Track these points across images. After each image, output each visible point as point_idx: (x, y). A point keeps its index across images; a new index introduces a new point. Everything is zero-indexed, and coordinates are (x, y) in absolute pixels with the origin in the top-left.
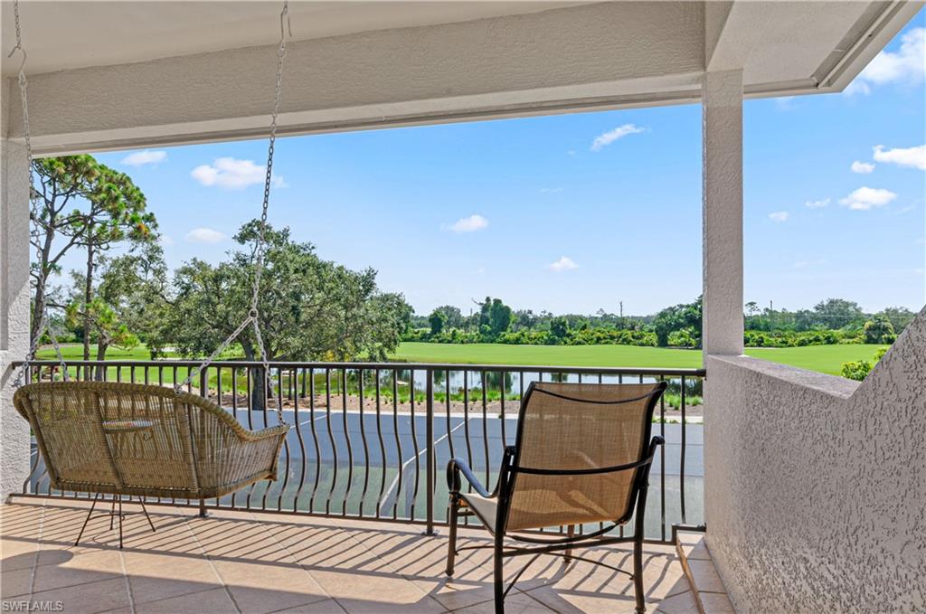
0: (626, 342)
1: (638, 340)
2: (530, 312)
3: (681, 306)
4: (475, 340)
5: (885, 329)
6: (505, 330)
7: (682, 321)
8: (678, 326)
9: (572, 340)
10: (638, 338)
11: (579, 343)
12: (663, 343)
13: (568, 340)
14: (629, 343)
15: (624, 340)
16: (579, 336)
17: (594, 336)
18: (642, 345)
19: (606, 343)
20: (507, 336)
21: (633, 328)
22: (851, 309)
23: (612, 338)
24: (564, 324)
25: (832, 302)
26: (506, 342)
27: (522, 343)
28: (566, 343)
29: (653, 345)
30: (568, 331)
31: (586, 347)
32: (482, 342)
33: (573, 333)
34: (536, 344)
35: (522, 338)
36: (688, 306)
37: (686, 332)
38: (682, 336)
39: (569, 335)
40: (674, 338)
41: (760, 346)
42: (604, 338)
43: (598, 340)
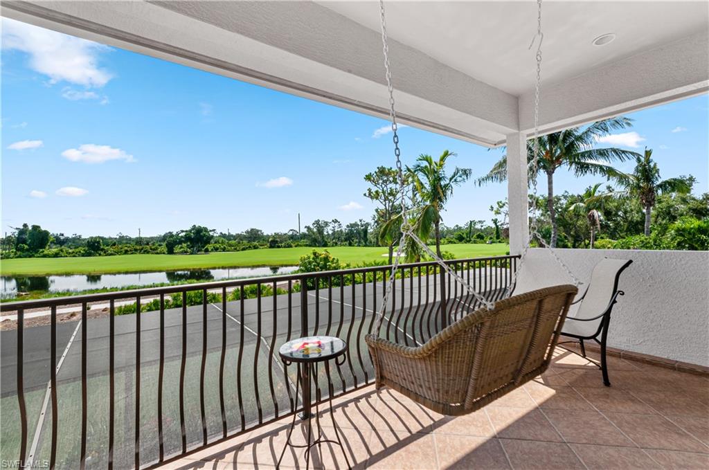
0: (147, 252)
1: (154, 251)
2: (62, 235)
3: (182, 231)
4: (11, 256)
5: (277, 242)
6: (45, 248)
7: (183, 239)
8: (180, 242)
9: (105, 252)
10: (154, 250)
11: (111, 254)
12: (171, 252)
13: (102, 253)
14: (148, 253)
15: (145, 251)
16: (111, 250)
17: (123, 250)
18: (157, 253)
19: (132, 254)
20: (46, 252)
21: (148, 244)
22: (259, 233)
23: (136, 250)
24: (98, 242)
25: (252, 230)
26: (45, 256)
27: (62, 257)
28: (100, 255)
29: (164, 253)
30: (102, 247)
31: (117, 256)
32: (20, 257)
33: (106, 248)
34: (74, 256)
35: (61, 253)
36: (186, 231)
37: (184, 245)
38: (181, 248)
39: (102, 250)
40: (177, 249)
41: (224, 251)
42: (131, 251)
43: (126, 252)
